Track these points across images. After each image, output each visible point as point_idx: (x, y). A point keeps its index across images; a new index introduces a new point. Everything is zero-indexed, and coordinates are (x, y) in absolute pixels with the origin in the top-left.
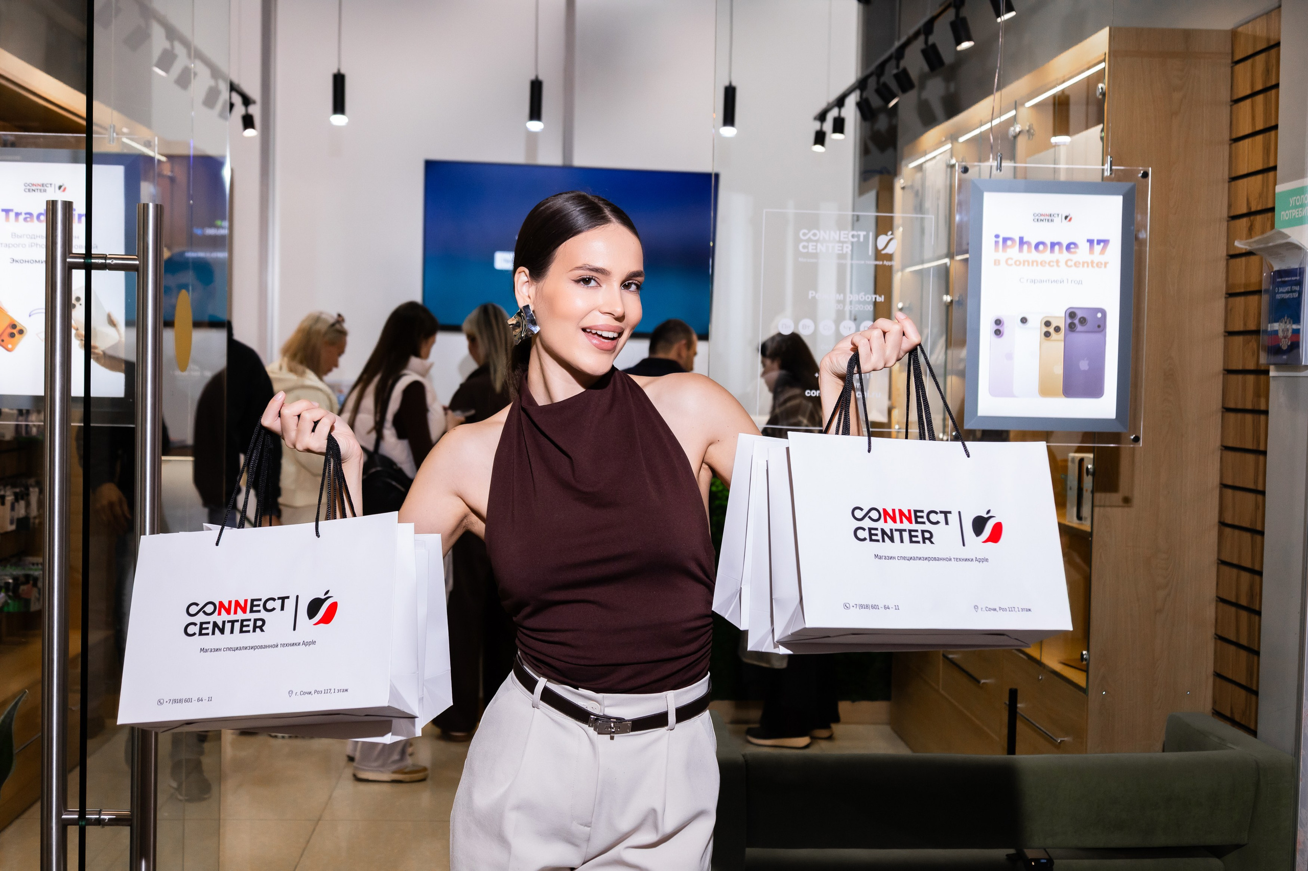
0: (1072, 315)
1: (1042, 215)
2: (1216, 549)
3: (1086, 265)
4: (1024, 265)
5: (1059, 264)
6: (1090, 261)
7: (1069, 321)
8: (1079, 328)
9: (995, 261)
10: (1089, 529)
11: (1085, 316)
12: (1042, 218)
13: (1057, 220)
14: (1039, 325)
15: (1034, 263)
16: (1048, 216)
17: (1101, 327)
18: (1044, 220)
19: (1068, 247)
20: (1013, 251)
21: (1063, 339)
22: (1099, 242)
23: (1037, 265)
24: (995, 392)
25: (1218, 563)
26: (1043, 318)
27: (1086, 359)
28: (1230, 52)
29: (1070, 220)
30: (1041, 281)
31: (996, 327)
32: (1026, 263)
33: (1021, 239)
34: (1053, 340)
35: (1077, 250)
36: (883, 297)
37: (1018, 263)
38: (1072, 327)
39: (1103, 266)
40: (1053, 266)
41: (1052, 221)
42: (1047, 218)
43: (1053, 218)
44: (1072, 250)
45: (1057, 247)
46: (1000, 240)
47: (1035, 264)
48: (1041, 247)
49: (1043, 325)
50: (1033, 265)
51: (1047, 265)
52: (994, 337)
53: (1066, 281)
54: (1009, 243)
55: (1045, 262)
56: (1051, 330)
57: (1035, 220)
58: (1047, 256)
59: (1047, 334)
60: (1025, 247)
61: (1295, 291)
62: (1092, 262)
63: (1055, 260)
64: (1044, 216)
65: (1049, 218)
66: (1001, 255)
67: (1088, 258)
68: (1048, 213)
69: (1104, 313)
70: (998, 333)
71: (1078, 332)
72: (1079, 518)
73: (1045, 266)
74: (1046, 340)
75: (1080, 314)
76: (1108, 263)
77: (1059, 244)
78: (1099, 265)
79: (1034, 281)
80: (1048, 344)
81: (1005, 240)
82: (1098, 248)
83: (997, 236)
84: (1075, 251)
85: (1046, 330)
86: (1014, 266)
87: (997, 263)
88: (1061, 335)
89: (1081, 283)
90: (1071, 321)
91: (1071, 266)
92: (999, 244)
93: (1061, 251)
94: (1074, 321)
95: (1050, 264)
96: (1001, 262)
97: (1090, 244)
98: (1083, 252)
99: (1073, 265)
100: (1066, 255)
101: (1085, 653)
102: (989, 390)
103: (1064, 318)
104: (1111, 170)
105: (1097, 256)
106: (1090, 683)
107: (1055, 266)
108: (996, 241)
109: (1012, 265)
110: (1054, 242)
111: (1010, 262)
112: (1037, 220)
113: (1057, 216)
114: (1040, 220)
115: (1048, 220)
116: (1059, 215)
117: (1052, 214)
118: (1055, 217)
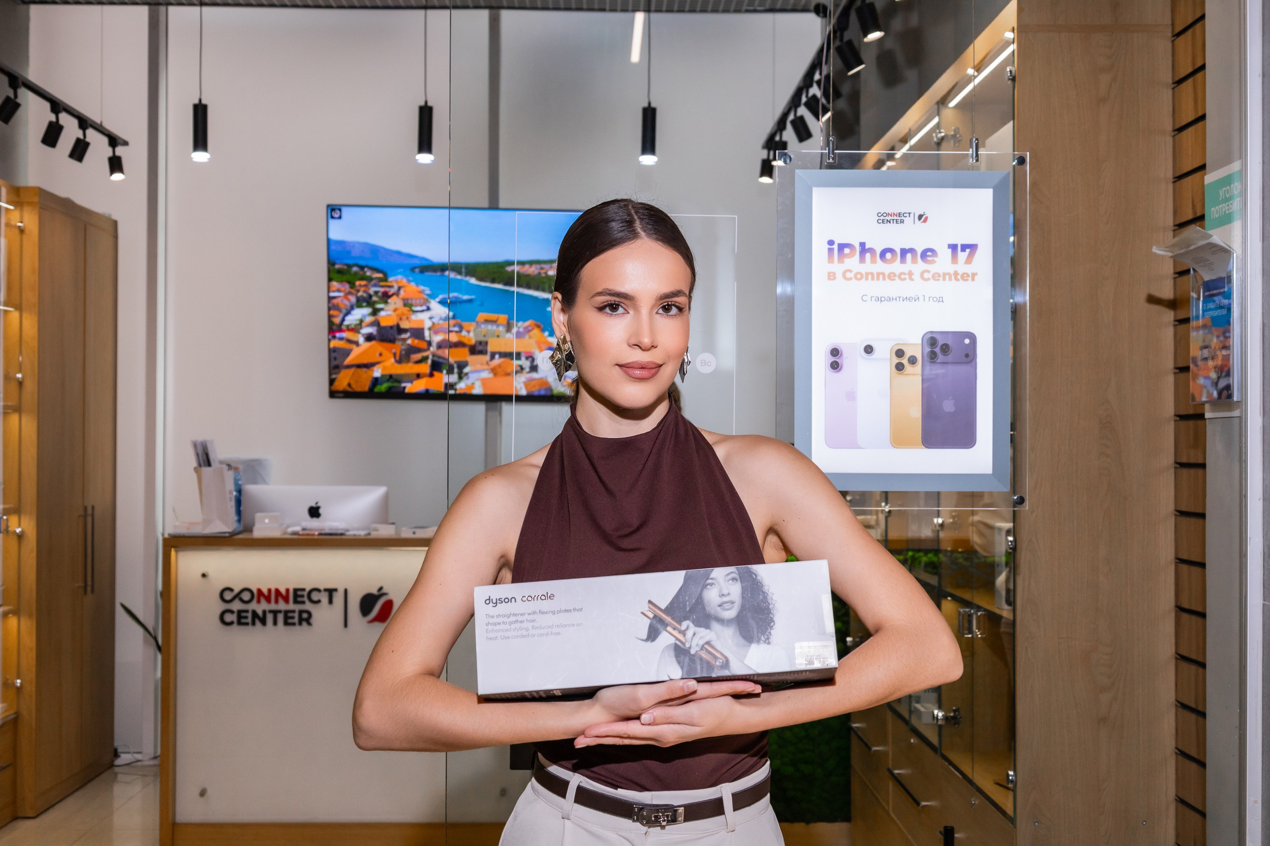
0: (931, 340)
1: (888, 214)
2: (1173, 640)
3: (947, 277)
4: (867, 279)
5: (913, 277)
6: (952, 272)
7: (928, 349)
8: (941, 358)
9: (829, 273)
10: (1012, 618)
11: (949, 342)
12: (889, 218)
13: (908, 220)
14: (889, 357)
15: (880, 275)
16: (896, 216)
17: (969, 356)
18: (892, 221)
19: (924, 255)
20: (853, 262)
21: (920, 372)
22: (964, 247)
23: (884, 279)
24: (833, 442)
25: (1176, 658)
26: (893, 346)
27: (950, 398)
28: (1170, 23)
29: (925, 221)
30: (890, 299)
31: (833, 359)
32: (870, 277)
33: (862, 245)
34: (905, 374)
35: (935, 259)
37: (859, 276)
38: (931, 357)
39: (970, 279)
40: (905, 279)
41: (902, 222)
42: (895, 218)
43: (903, 218)
44: (929, 258)
45: (909, 256)
46: (835, 247)
47: (881, 277)
48: (888, 255)
49: (894, 356)
50: (878, 279)
51: (897, 278)
52: (830, 372)
53: (921, 298)
54: (847, 251)
55: (895, 275)
56: (905, 361)
57: (880, 221)
58: (897, 267)
59: (900, 367)
60: (868, 255)
61: (1221, 307)
62: (956, 274)
63: (907, 272)
64: (891, 216)
65: (898, 218)
66: (838, 268)
67: (951, 268)
68: (896, 212)
69: (972, 337)
70: (835, 366)
71: (939, 363)
72: (1009, 603)
73: (894, 280)
74: (900, 374)
75: (941, 342)
76: (976, 274)
77: (912, 250)
78: (965, 277)
79: (879, 299)
80: (900, 378)
81: (842, 247)
82: (962, 256)
83: (831, 243)
84: (933, 260)
85: (898, 361)
86: (854, 280)
87: (832, 278)
88: (918, 367)
89: (943, 301)
90: (930, 350)
91: (928, 279)
92: (834, 252)
93: (914, 261)
94: (934, 350)
95: (900, 276)
96: (836, 276)
97: (952, 250)
98: (943, 261)
99: (931, 277)
100: (921, 265)
101: (1011, 773)
102: (825, 439)
103: (921, 345)
104: (977, 155)
105: (961, 267)
106: (1018, 811)
107: (908, 280)
108: (829, 249)
109: (850, 279)
110: (905, 249)
111: (848, 275)
112: (883, 221)
113: (908, 215)
114: (886, 222)
115: (896, 221)
116: (911, 214)
117: (902, 214)
118: (906, 217)
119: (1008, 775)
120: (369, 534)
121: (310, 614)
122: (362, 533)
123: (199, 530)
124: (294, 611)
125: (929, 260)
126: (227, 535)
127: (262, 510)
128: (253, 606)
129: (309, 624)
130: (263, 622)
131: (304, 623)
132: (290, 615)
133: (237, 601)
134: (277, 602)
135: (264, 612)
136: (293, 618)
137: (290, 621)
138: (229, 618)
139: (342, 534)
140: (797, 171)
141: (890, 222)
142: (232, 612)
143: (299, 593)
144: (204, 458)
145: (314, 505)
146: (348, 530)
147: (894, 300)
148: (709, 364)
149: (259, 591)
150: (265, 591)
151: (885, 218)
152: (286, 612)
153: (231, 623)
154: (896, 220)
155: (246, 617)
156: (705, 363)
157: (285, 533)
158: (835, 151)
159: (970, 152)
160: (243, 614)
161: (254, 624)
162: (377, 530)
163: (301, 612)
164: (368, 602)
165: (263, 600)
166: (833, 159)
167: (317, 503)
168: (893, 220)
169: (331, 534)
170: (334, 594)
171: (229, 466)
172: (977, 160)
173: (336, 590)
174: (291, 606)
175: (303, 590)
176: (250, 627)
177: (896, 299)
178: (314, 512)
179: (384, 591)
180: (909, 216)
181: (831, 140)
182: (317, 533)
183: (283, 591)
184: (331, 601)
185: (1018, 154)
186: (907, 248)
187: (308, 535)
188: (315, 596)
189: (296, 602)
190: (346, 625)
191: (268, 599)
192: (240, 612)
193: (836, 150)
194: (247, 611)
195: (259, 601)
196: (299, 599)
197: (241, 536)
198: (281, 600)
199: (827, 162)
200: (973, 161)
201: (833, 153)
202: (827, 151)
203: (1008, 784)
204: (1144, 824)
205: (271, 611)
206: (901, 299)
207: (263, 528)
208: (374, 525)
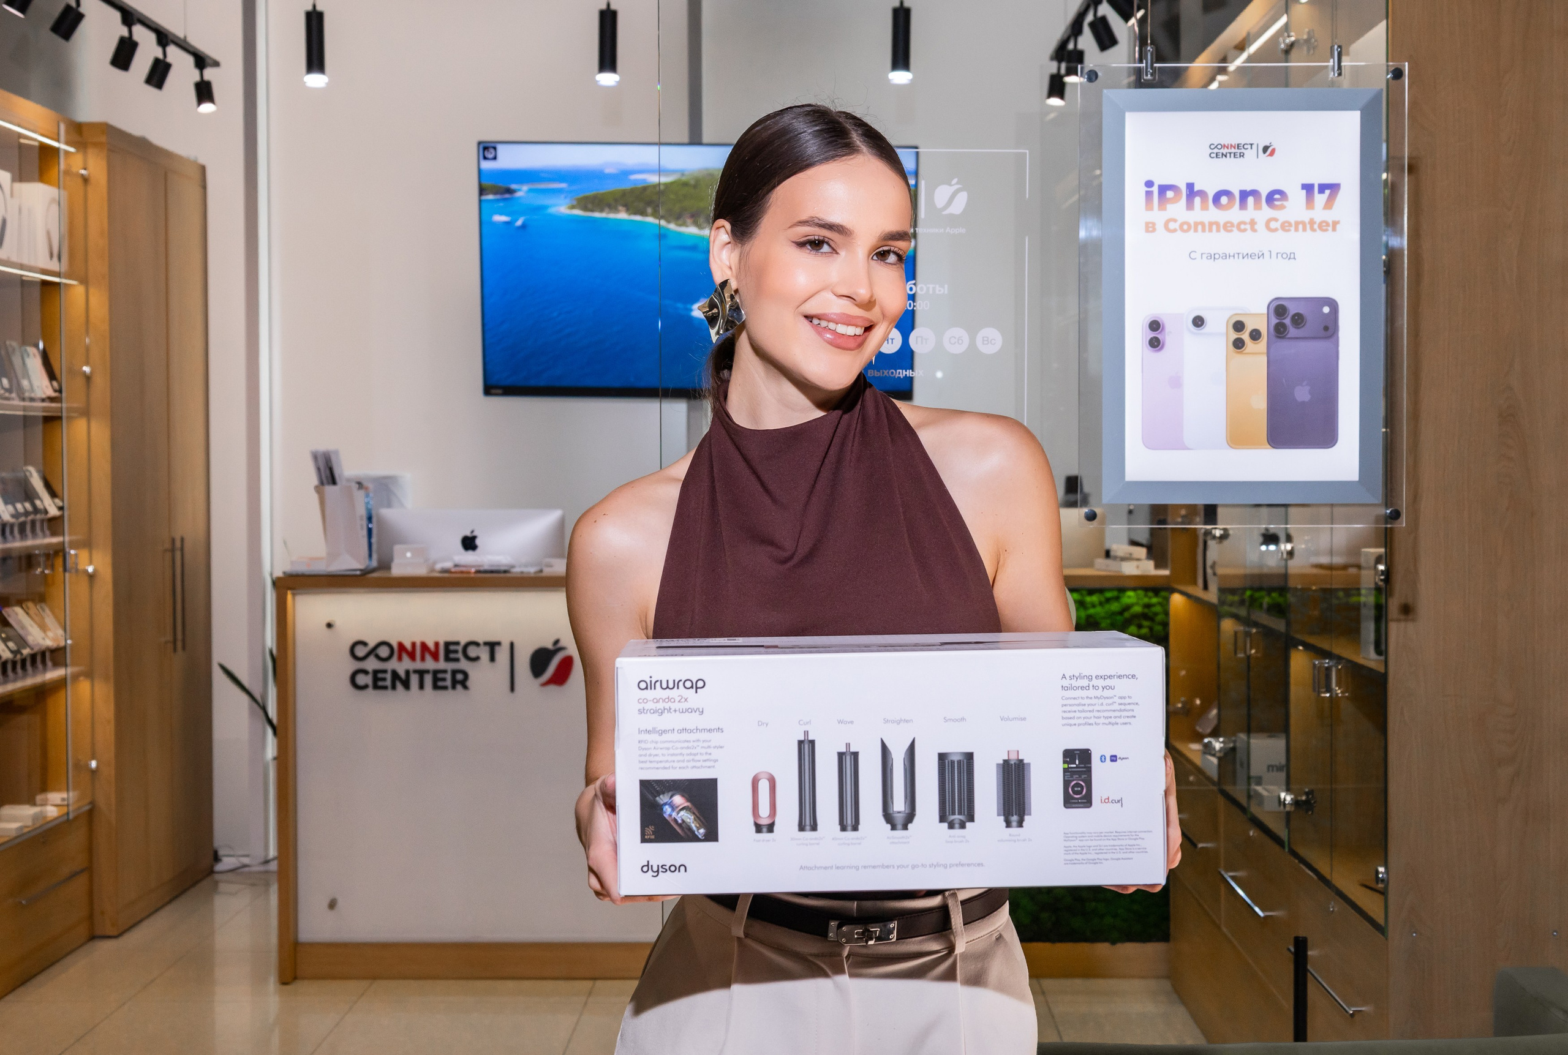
0: (1279, 309)
1: (1224, 146)
3: (1300, 227)
4: (1196, 230)
5: (1256, 227)
6: (1307, 220)
7: (1274, 321)
8: (1292, 331)
9: (1147, 224)
10: (1382, 670)
11: (1301, 310)
12: (1225, 151)
13: (1249, 154)
14: (1224, 330)
15: (1214, 226)
16: (1235, 148)
17: (1329, 329)
18: (1228, 155)
19: (1270, 198)
20: (1177, 209)
21: (1265, 350)
22: (1323, 188)
23: (1218, 230)
24: (1153, 441)
26: (1230, 318)
27: (1305, 383)
29: (1272, 153)
30: (1226, 256)
31: (1153, 335)
32: (1200, 227)
33: (1190, 186)
34: (1246, 353)
35: (1285, 203)
36: (946, 286)
37: (1186, 227)
38: (1279, 331)
39: (1330, 228)
40: (1245, 230)
41: (1242, 155)
42: (1233, 150)
43: (1243, 150)
44: (1277, 203)
45: (1251, 200)
46: (1155, 189)
47: (1214, 227)
48: (1224, 200)
49: (1231, 330)
50: (1210, 230)
51: (1235, 229)
52: (1149, 352)
53: (1267, 255)
54: (1170, 194)
55: (1232, 225)
56: (1245, 336)
57: (1212, 155)
58: (1235, 214)
59: (1239, 344)
60: (1197, 200)
62: (1312, 222)
63: (1248, 220)
64: (1228, 148)
65: (1236, 150)
66: (1158, 216)
67: (1305, 215)
68: (1234, 142)
69: (1333, 304)
70: (1155, 344)
71: (1289, 338)
72: (1379, 651)
73: (1231, 231)
74: (1238, 352)
75: (1293, 310)
76: (1338, 222)
77: (1254, 193)
78: (1323, 226)
79: (1212, 257)
80: (1239, 358)
81: (1163, 189)
82: (1320, 199)
83: (1149, 184)
84: (1282, 204)
85: (1236, 337)
86: (1179, 232)
87: (1151, 229)
88: (1262, 344)
89: (1294, 258)
90: (1278, 321)
91: (1276, 230)
92: (1152, 197)
93: (1258, 206)
94: (1284, 321)
95: (1239, 227)
96: (1157, 227)
97: (1307, 193)
98: (1295, 206)
99: (1279, 227)
100: (1266, 212)
101: (1381, 869)
102: (1142, 438)
103: (1266, 315)
104: (1340, 67)
105: (1319, 213)
106: (1390, 919)
107: (1249, 231)
108: (1147, 192)
109: (1175, 231)
110: (1246, 191)
111: (1172, 226)
112: (1217, 155)
113: (1249, 146)
114: (1221, 156)
115: (1234, 156)
116: (1253, 146)
117: (1242, 145)
118: (1247, 149)
119: (1377, 872)
120: (541, 571)
121: (466, 675)
122: (532, 570)
123: (321, 568)
124: (445, 671)
125: (1277, 206)
126: (358, 573)
127: (403, 541)
128: (393, 665)
129: (465, 687)
130: (406, 685)
131: (459, 687)
132: (440, 676)
133: (372, 658)
134: (423, 659)
135: (407, 673)
136: (444, 680)
137: (440, 684)
138: (361, 679)
139: (505, 572)
140: (1105, 91)
141: (1226, 156)
142: (365, 672)
143: (452, 648)
144: (328, 473)
145: (468, 534)
146: (513, 567)
147: (1232, 258)
148: (993, 342)
149: (401, 646)
150: (408, 646)
151: (1220, 151)
152: (436, 673)
153: (365, 687)
154: (1234, 153)
155: (384, 679)
156: (987, 340)
157: (433, 570)
158: (1155, 65)
159: (1331, 63)
160: (380, 675)
161: (394, 687)
162: (551, 566)
163: (454, 672)
164: (540, 660)
165: (405, 657)
166: (1152, 75)
167: (472, 532)
168: (1230, 153)
169: (492, 572)
170: (497, 648)
171: (360, 485)
172: (1340, 74)
173: (499, 643)
174: (442, 665)
175: (457, 643)
176: (389, 692)
177: (1234, 256)
178: (469, 543)
179: (561, 644)
180: (1251, 148)
181: (1149, 51)
182: (473, 570)
183: (431, 645)
184: (492, 658)
185: (1392, 66)
186: (1248, 190)
187: (462, 572)
188: (472, 652)
189: (448, 659)
190: (512, 689)
191: (412, 656)
192: (376, 672)
193: (1156, 63)
194: (385, 671)
195: (400, 659)
196: (452, 656)
197: (375, 575)
198: (428, 657)
199: (1144, 79)
200: (1334, 75)
201: (1152, 67)
202: (1144, 65)
203: (1377, 883)
204: (1555, 935)
205: (415, 671)
206: (1241, 256)
207: (404, 564)
208: (548, 560)
